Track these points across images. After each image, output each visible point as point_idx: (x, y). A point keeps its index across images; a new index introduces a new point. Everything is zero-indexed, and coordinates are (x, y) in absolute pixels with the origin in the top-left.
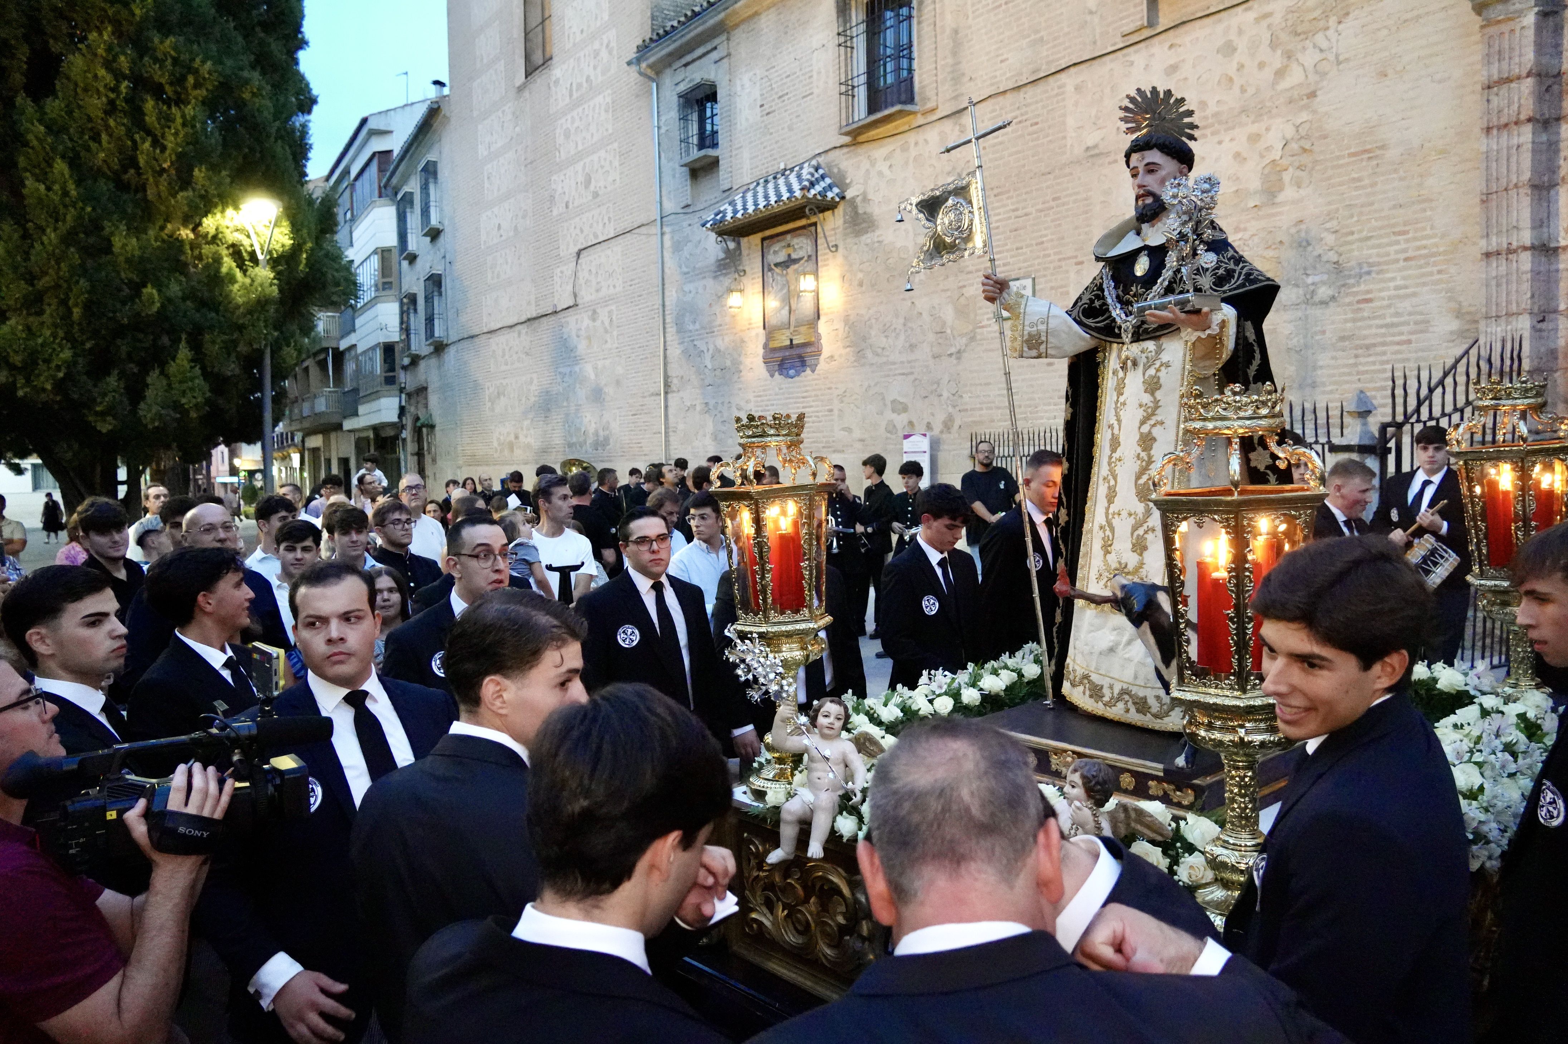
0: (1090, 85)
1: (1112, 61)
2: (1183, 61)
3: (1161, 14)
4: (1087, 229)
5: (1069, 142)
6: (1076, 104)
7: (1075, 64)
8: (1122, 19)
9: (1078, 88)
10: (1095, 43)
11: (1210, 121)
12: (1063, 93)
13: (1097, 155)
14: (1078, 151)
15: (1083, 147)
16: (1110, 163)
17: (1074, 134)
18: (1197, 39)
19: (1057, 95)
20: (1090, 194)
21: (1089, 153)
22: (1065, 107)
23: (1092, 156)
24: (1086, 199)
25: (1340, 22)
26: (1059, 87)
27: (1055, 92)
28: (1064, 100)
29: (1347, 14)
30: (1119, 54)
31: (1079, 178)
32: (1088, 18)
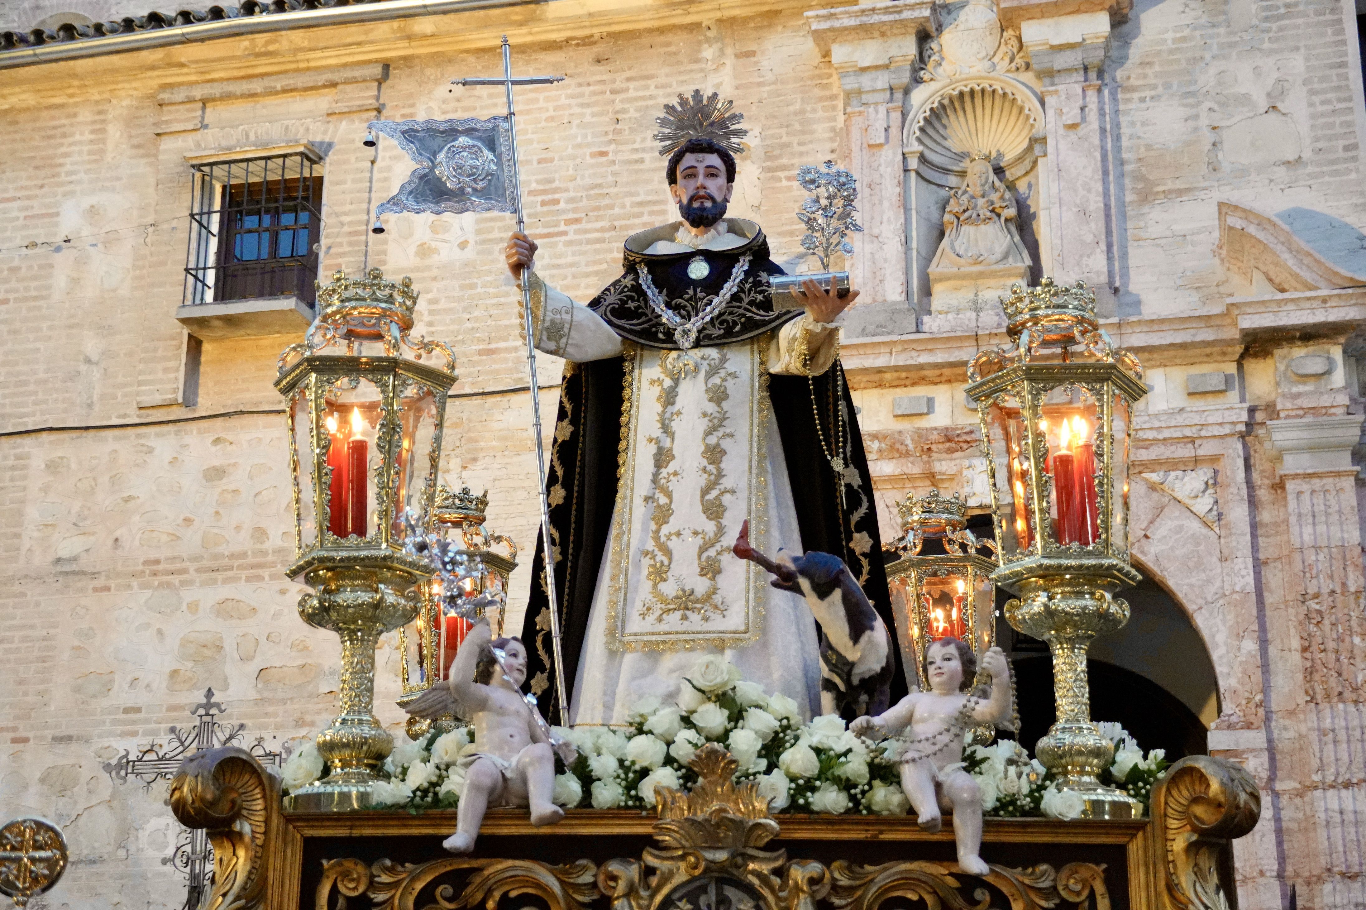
0: (73, 466)
1: (115, 438)
2: (235, 465)
3: (201, 391)
4: (40, 687)
5: (26, 544)
6: (46, 489)
7: (51, 429)
8: (140, 384)
9: (52, 467)
10: (90, 406)
11: (270, 558)
12: (24, 467)
13: (74, 573)
14: (41, 560)
15: (51, 558)
16: (95, 590)
17: (36, 534)
18: (260, 440)
19: (13, 468)
20: (52, 631)
21: (59, 568)
22: (25, 488)
23: (66, 573)
24: (45, 639)
25: (464, 468)
26: (18, 457)
27: (11, 462)
28: (25, 478)
29: (475, 460)
30: (129, 431)
31: (38, 604)
32: (83, 368)
